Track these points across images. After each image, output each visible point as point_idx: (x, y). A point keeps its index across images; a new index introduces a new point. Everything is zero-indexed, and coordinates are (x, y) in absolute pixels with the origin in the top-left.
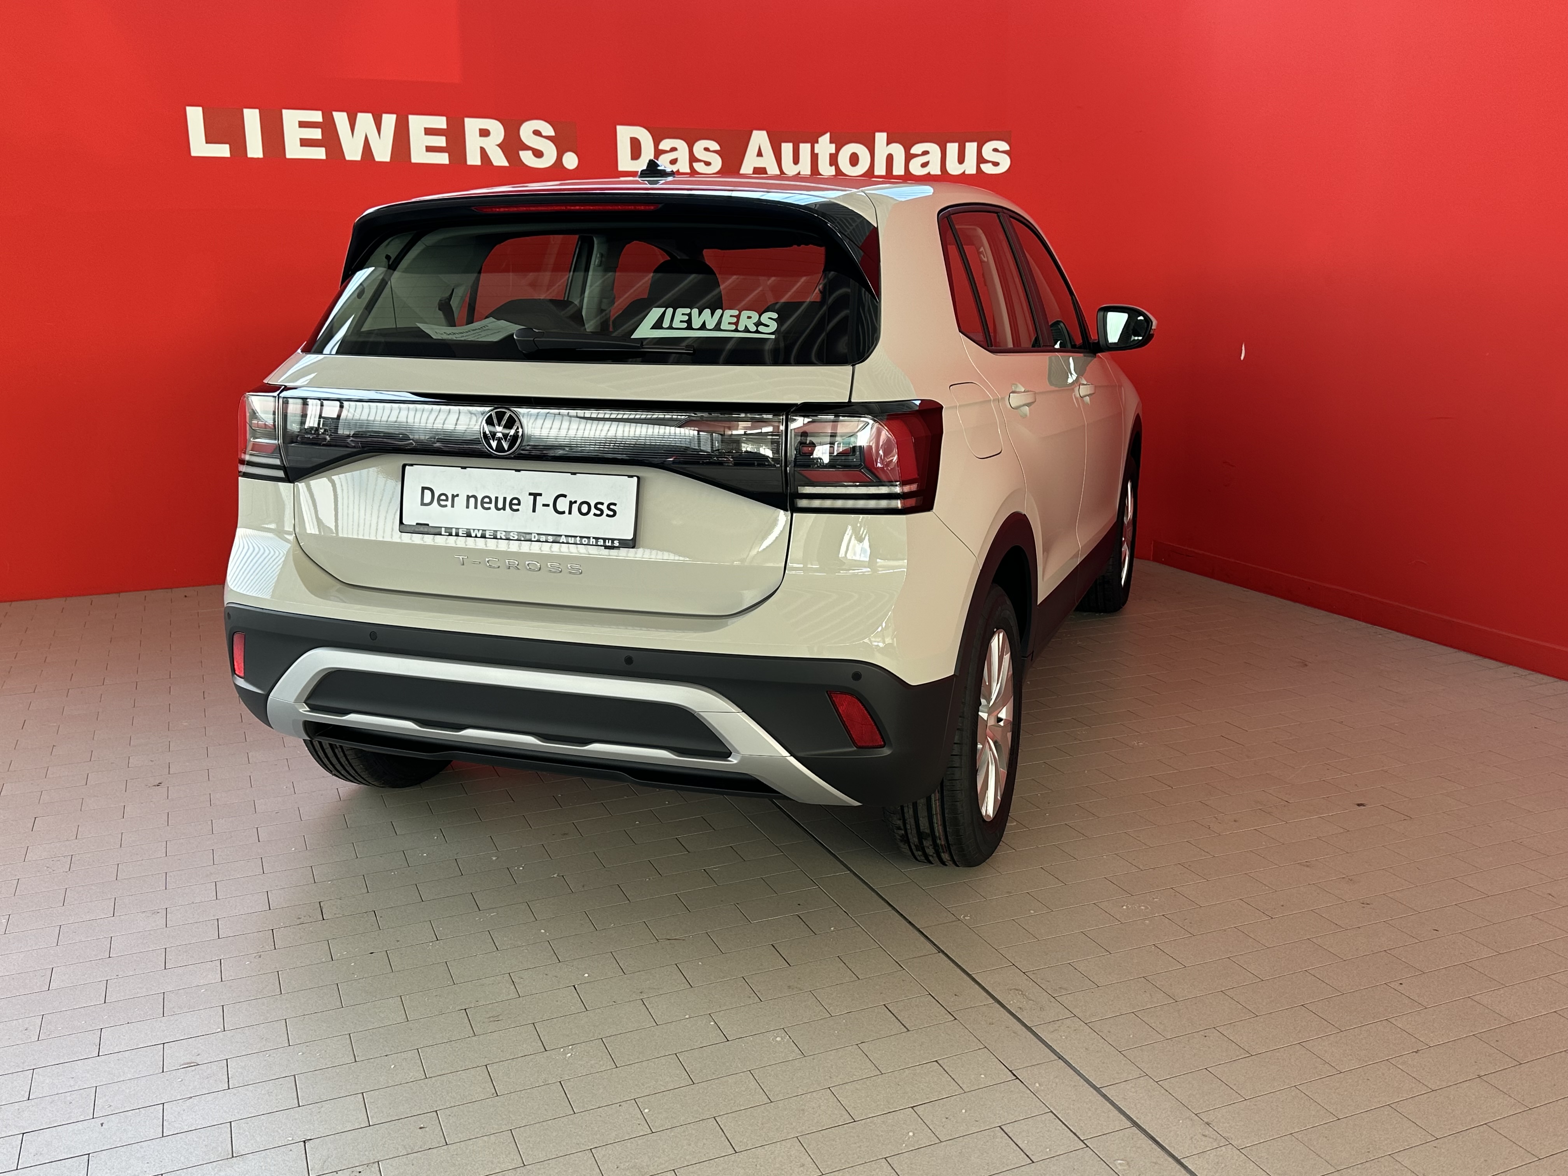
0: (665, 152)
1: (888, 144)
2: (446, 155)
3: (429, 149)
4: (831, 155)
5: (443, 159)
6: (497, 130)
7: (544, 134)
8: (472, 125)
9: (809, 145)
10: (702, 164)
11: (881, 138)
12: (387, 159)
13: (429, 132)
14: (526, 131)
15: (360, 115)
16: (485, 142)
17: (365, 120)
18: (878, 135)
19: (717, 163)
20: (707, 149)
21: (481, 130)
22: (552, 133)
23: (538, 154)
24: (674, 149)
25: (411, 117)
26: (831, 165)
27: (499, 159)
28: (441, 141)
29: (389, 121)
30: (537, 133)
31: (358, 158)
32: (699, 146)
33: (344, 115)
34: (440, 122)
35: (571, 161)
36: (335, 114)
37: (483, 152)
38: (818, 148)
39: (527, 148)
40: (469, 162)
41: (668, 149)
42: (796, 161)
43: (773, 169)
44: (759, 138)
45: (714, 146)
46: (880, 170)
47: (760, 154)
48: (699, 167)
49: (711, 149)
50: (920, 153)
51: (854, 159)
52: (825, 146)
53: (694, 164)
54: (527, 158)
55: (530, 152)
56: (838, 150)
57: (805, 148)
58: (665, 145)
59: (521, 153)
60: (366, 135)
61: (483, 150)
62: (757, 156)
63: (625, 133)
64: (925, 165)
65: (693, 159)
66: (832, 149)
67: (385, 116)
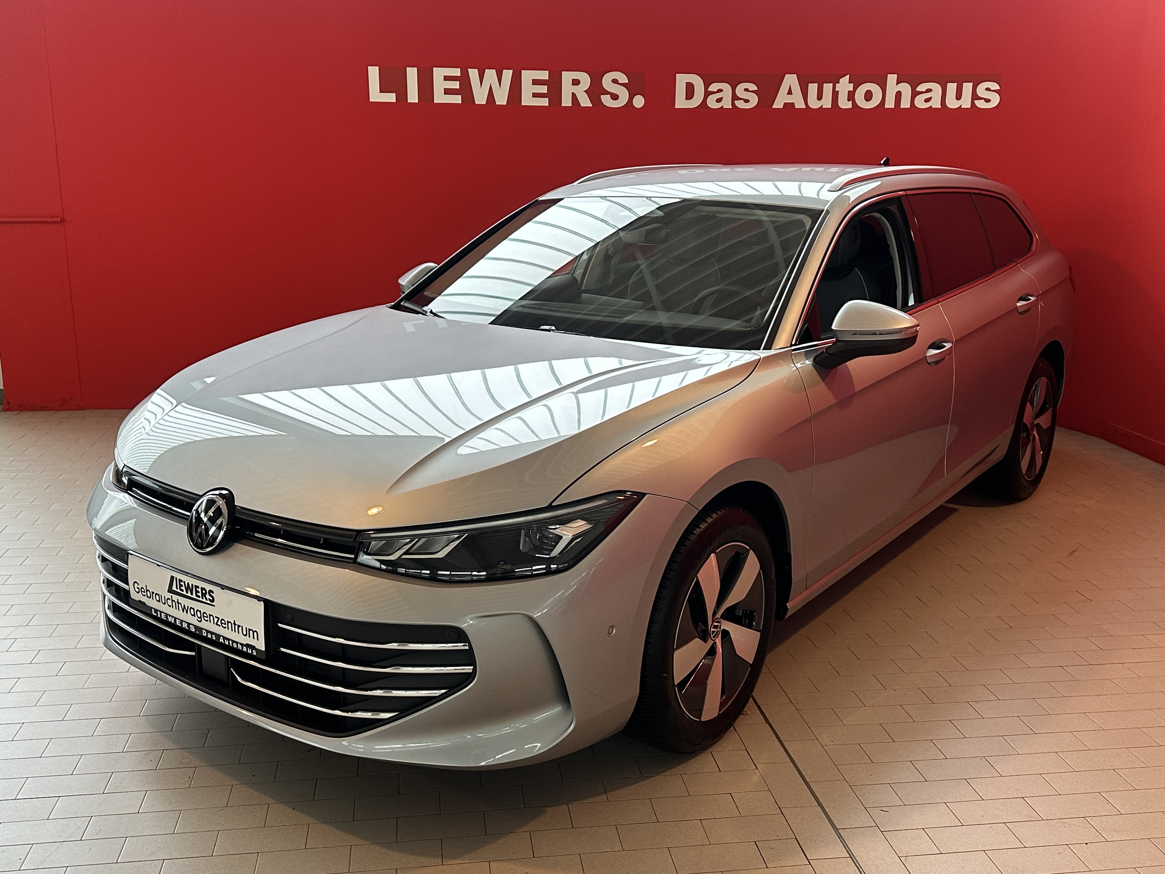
1: (897, 84)
2: (547, 100)
3: (535, 95)
4: (849, 92)
5: (544, 102)
6: (585, 79)
7: (619, 82)
8: (567, 77)
9: (832, 84)
10: (743, 101)
11: (892, 78)
12: (504, 103)
13: (535, 82)
14: (607, 80)
15: (487, 71)
16: (576, 89)
17: (490, 74)
18: (889, 76)
19: (754, 100)
20: (747, 90)
21: (573, 80)
22: (627, 82)
23: (615, 97)
24: (720, 91)
26: (849, 100)
27: (585, 102)
28: (544, 89)
29: (507, 74)
30: (615, 81)
31: (484, 102)
32: (741, 88)
33: (476, 70)
34: (544, 75)
35: (639, 102)
36: (469, 69)
37: (574, 97)
38: (838, 87)
39: (607, 93)
41: (716, 91)
42: (820, 97)
43: (800, 104)
44: (791, 80)
45: (753, 87)
46: (890, 104)
47: (790, 92)
48: (740, 104)
49: (750, 90)
50: (924, 91)
51: (868, 96)
52: (844, 85)
53: (735, 101)
54: (606, 100)
55: (609, 95)
56: (855, 88)
57: (828, 88)
58: (713, 87)
59: (602, 96)
60: (491, 85)
61: (574, 95)
62: (788, 94)
63: (682, 80)
64: (927, 100)
65: (735, 97)
66: (851, 87)
67: (505, 72)
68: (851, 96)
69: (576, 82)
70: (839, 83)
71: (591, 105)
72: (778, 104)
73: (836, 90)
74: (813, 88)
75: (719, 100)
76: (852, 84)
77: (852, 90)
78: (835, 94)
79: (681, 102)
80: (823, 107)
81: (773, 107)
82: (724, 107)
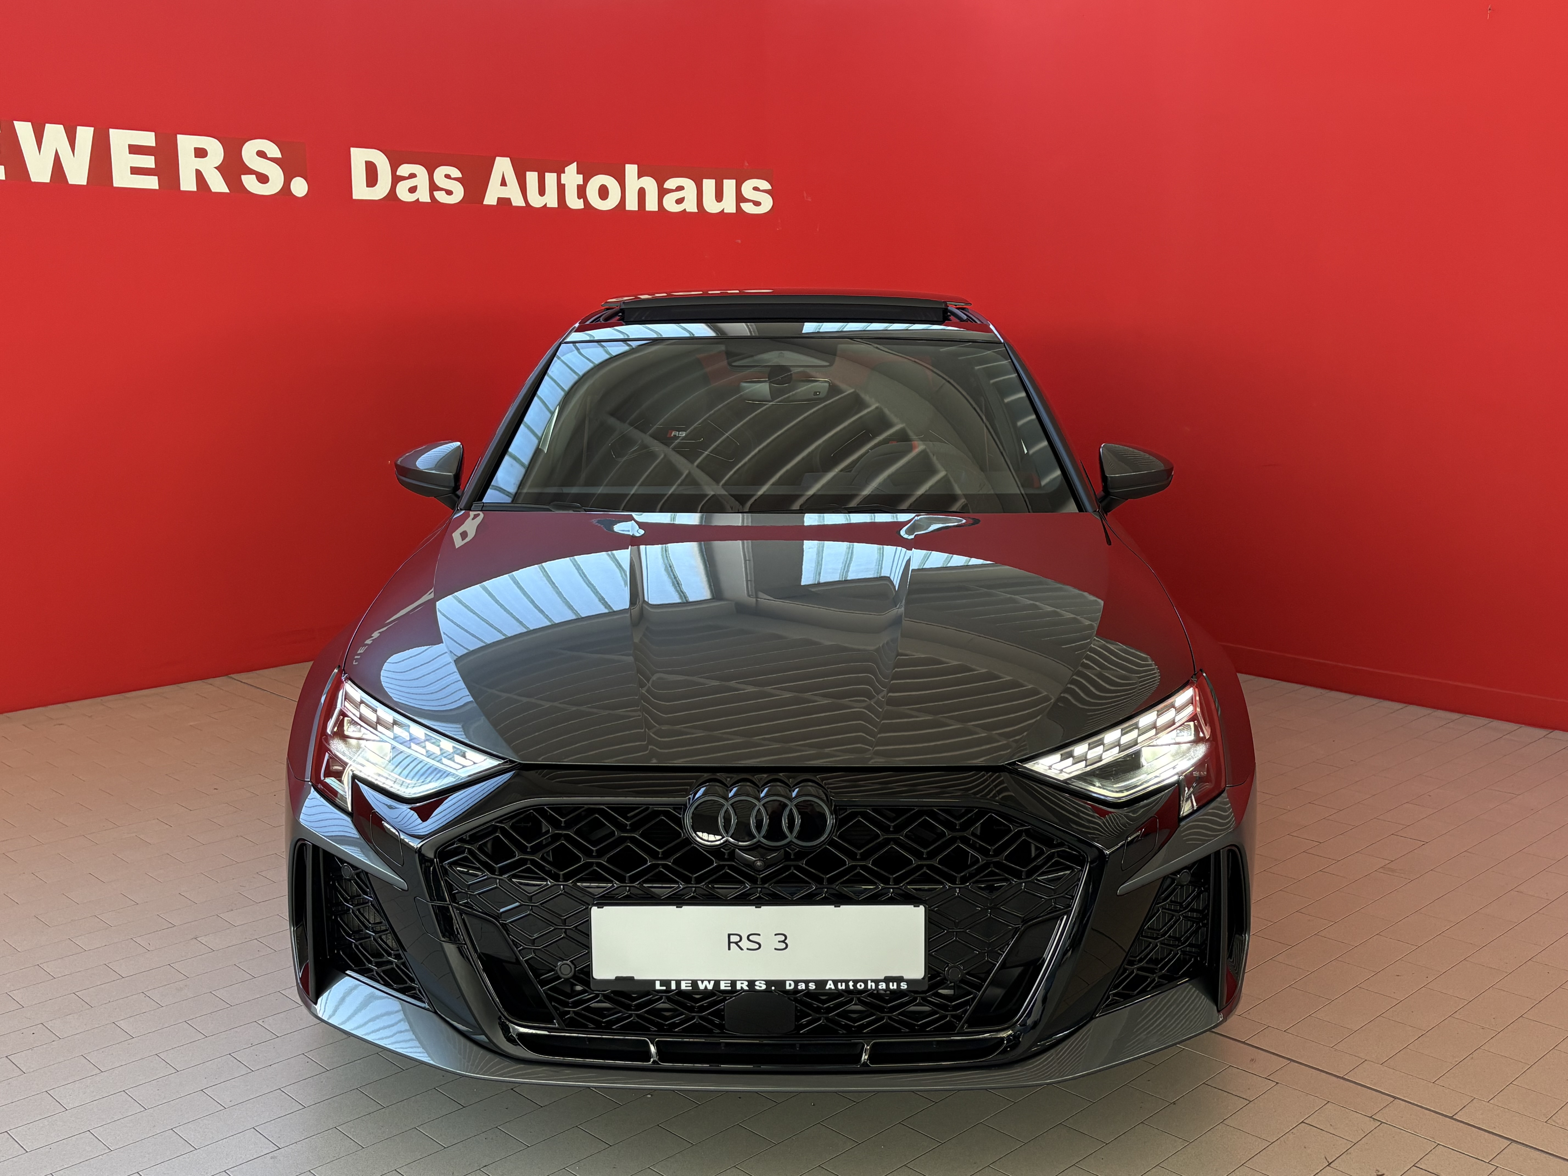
0: (403, 178)
1: (639, 177)
2: (155, 179)
3: (135, 171)
4: (578, 186)
5: (151, 183)
6: (215, 149)
7: (269, 156)
8: (186, 144)
9: (556, 174)
10: (444, 192)
11: (631, 170)
12: (83, 181)
13: (134, 149)
14: (249, 151)
15: (49, 127)
16: (200, 164)
17: (55, 133)
18: (628, 166)
19: (459, 193)
20: (448, 176)
21: (196, 149)
22: (279, 155)
23: (263, 179)
24: (413, 176)
25: (112, 132)
26: (579, 198)
27: (218, 184)
28: (149, 162)
29: (85, 135)
30: (261, 154)
31: (47, 179)
32: (440, 173)
33: (28, 125)
34: (148, 139)
35: (300, 187)
36: (17, 124)
37: (199, 175)
38: (564, 179)
39: (250, 172)
40: (183, 188)
41: (407, 176)
42: (542, 192)
43: (518, 201)
44: (503, 166)
45: (456, 173)
46: (632, 205)
47: (503, 183)
48: (441, 197)
49: (452, 177)
50: (674, 188)
51: (604, 193)
52: (572, 176)
53: (435, 193)
54: (250, 183)
55: (254, 176)
56: (586, 181)
57: (551, 179)
58: (404, 170)
59: (244, 178)
60: (56, 150)
61: (199, 174)
62: (501, 185)
63: (359, 157)
64: (680, 201)
65: (433, 187)
66: (579, 179)
67: (80, 129)
68: (581, 192)
69: (201, 153)
70: (564, 173)
71: (226, 190)
72: (490, 199)
73: (562, 182)
74: (532, 177)
75: (413, 190)
76: (582, 176)
77: (582, 183)
78: (561, 189)
79: (360, 191)
80: (548, 206)
81: (485, 203)
82: (421, 200)
